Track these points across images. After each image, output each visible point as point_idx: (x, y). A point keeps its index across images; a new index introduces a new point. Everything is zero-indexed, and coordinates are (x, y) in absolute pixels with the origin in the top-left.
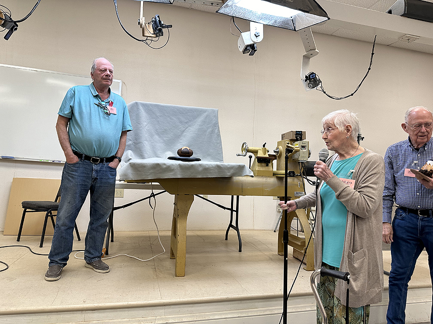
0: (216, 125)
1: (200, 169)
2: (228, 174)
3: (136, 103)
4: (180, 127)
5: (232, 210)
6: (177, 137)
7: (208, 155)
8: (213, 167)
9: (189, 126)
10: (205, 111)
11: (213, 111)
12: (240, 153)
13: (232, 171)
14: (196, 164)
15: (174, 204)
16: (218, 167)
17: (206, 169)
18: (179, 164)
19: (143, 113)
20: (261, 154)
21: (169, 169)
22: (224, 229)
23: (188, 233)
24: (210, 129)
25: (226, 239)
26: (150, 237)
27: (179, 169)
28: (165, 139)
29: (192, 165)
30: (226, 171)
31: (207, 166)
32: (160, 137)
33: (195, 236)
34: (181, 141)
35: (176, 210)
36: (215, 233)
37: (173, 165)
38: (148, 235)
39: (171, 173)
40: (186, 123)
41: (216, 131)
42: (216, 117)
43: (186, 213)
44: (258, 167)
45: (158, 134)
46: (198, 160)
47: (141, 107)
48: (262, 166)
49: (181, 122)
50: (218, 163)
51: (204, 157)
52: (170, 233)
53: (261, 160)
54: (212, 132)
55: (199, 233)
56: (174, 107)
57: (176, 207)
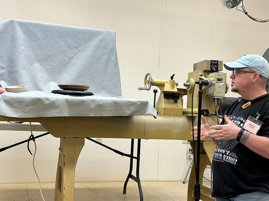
0: (113, 51)
1: (93, 106)
2: (127, 113)
3: (12, 21)
4: (68, 52)
5: (131, 156)
6: (64, 65)
7: (103, 89)
8: (108, 103)
9: (79, 52)
10: (99, 33)
11: (110, 34)
12: (143, 86)
13: (132, 109)
14: (87, 100)
15: (59, 149)
16: (116, 104)
17: (100, 106)
18: (66, 99)
19: (20, 34)
20: (168, 88)
21: (53, 105)
22: (121, 180)
23: (77, 186)
24: (106, 56)
25: (125, 192)
26: (28, 191)
27: (66, 105)
28: (48, 67)
29: (83, 101)
30: (125, 108)
31: (101, 103)
32: (42, 65)
33: (85, 189)
34: (69, 70)
35: (62, 156)
36: (110, 185)
37: (58, 100)
38: (25, 188)
39: (56, 111)
40: (76, 47)
41: (113, 58)
42: (114, 41)
43: (73, 161)
44: (164, 104)
45: (39, 61)
46: (90, 94)
47: (17, 27)
48: (169, 103)
49: (69, 46)
50: (116, 99)
51: (98, 91)
52: (53, 186)
53: (168, 96)
54: (108, 59)
55: (91, 186)
56: (60, 28)
57: (62, 153)
